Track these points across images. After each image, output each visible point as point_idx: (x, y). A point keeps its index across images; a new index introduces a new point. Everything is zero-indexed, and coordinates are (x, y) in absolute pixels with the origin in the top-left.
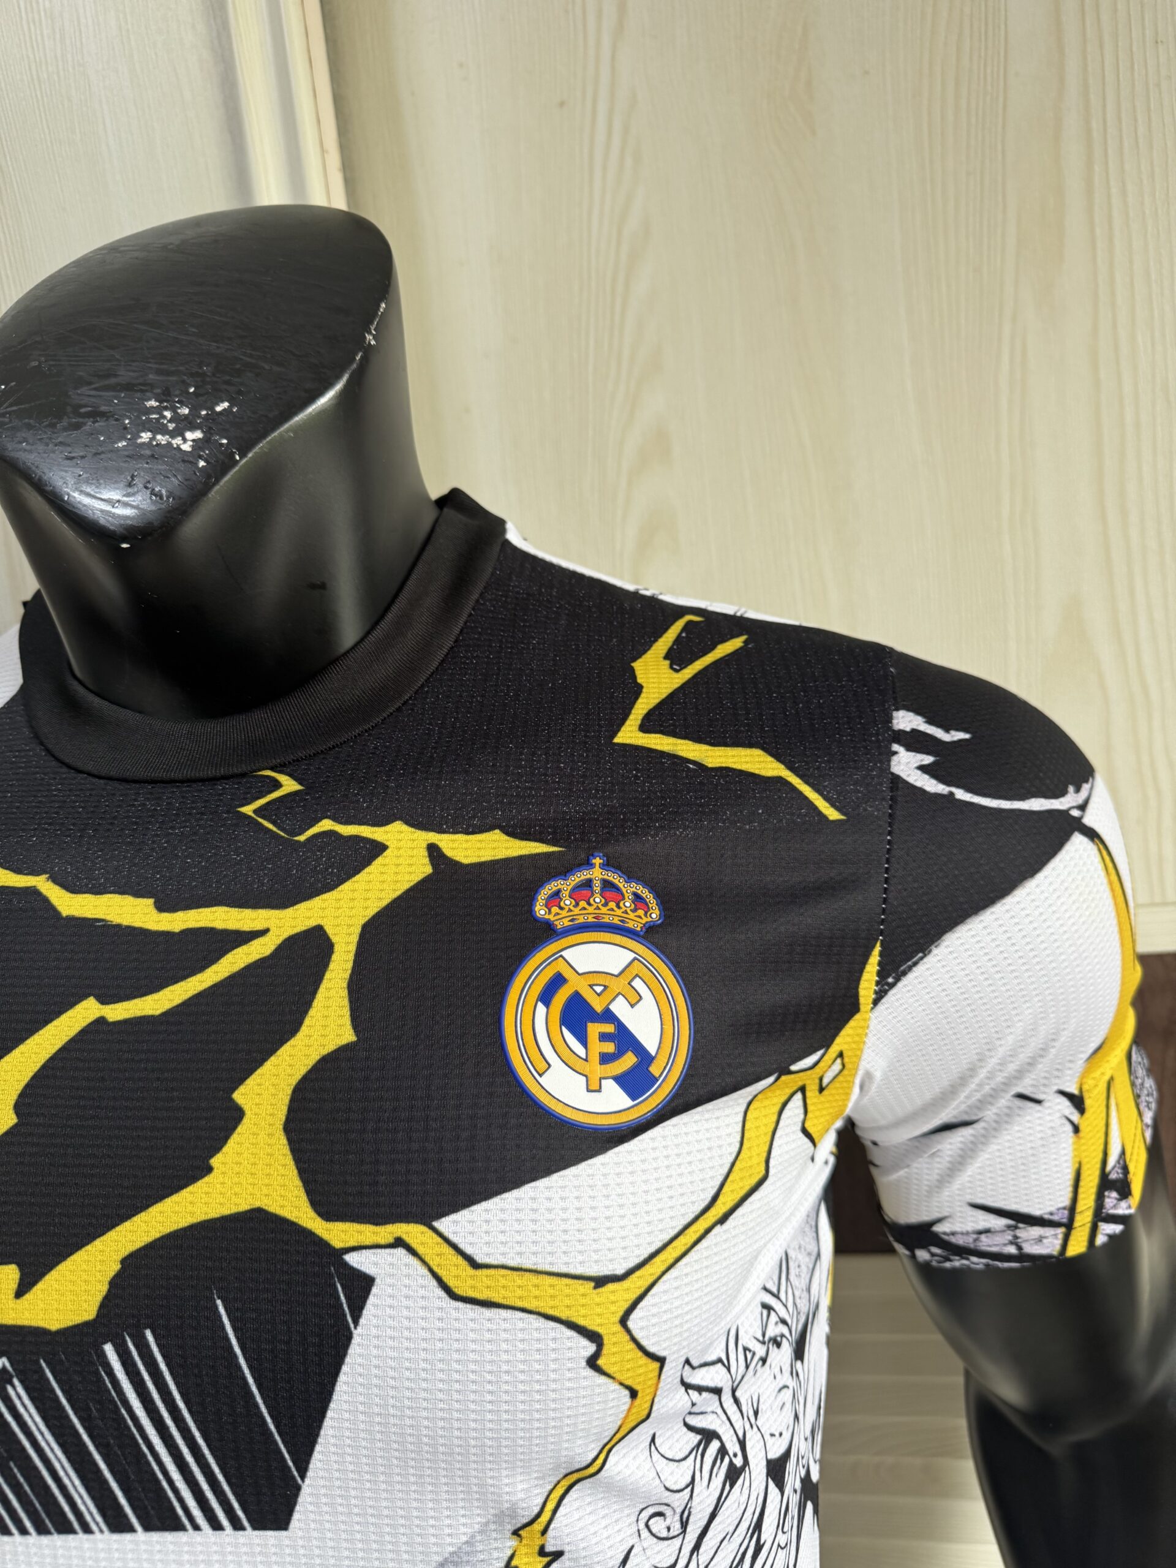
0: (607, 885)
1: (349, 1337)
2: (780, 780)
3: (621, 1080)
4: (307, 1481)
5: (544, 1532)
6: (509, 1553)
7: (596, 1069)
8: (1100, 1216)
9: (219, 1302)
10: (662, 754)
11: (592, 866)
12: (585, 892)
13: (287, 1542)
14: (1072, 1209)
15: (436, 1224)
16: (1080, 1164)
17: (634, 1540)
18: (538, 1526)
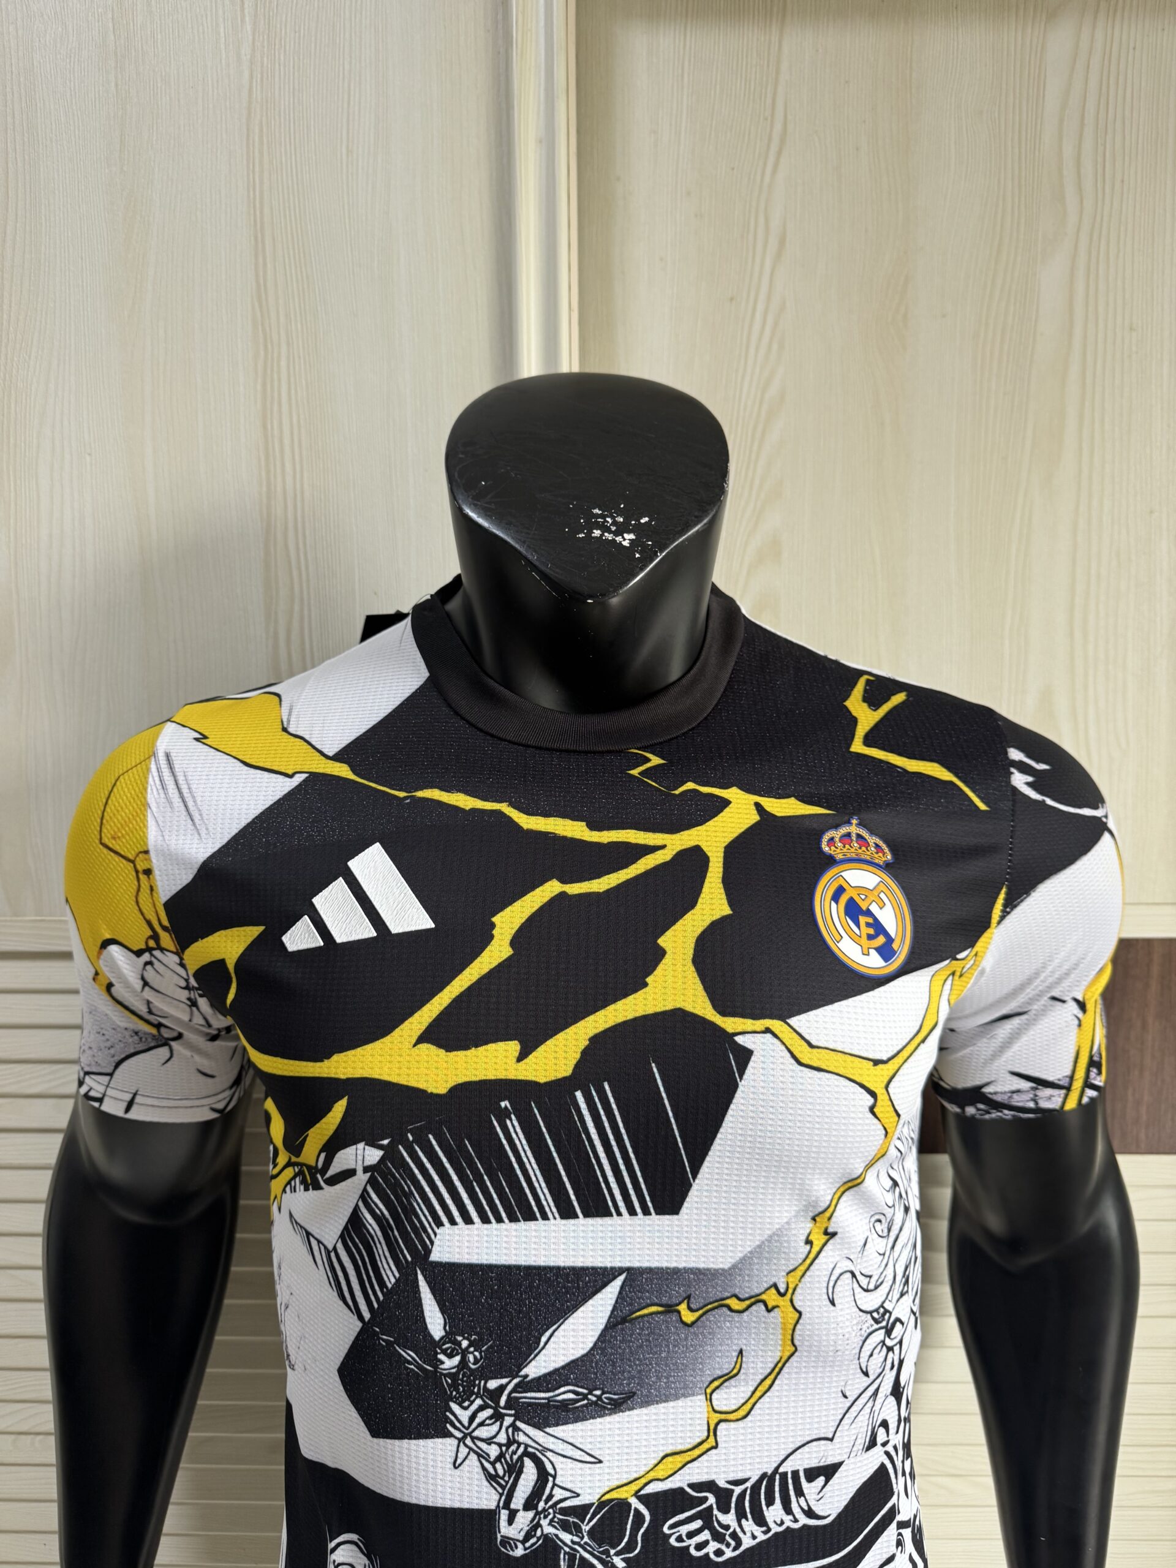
0: (859, 836)
1: (736, 1086)
2: (951, 783)
3: (879, 950)
4: (697, 1181)
5: (830, 1219)
6: (808, 1231)
7: (864, 941)
8: (1088, 1084)
9: (653, 1065)
10: (881, 761)
11: (851, 824)
12: (847, 839)
13: (677, 1223)
14: (1072, 1078)
15: (788, 1021)
16: (1079, 1047)
17: (868, 1233)
18: (827, 1214)
